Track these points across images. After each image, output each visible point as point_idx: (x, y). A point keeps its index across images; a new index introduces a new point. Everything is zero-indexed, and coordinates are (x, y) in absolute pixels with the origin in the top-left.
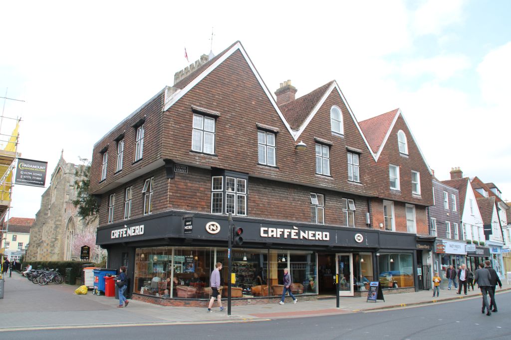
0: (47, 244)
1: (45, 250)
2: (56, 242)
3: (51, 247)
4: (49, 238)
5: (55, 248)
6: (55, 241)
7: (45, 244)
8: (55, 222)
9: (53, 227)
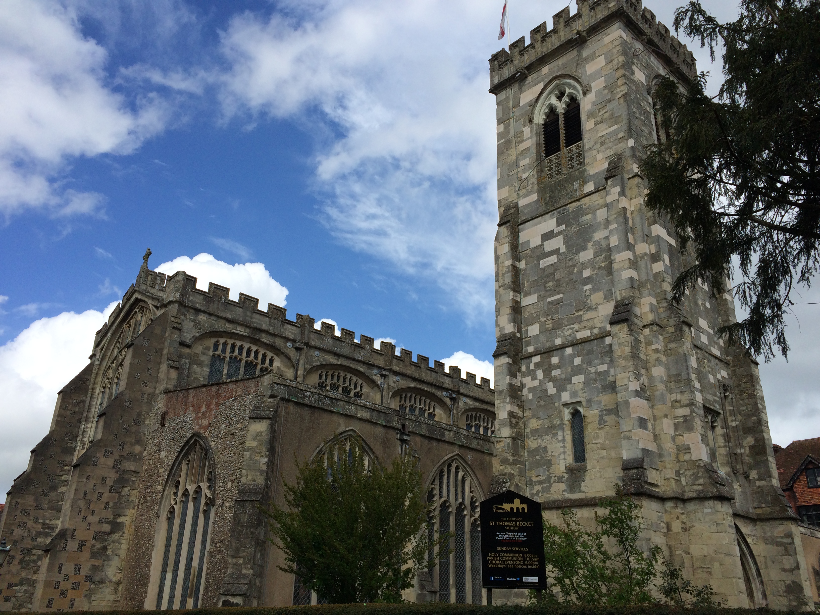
0: (82, 545)
1: (69, 568)
2: (116, 536)
3: (93, 555)
4: (90, 519)
5: (108, 559)
6: (112, 532)
7: (72, 545)
8: (117, 463)
9: (109, 482)
